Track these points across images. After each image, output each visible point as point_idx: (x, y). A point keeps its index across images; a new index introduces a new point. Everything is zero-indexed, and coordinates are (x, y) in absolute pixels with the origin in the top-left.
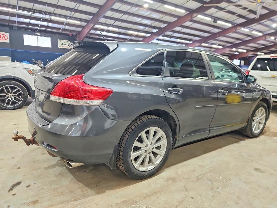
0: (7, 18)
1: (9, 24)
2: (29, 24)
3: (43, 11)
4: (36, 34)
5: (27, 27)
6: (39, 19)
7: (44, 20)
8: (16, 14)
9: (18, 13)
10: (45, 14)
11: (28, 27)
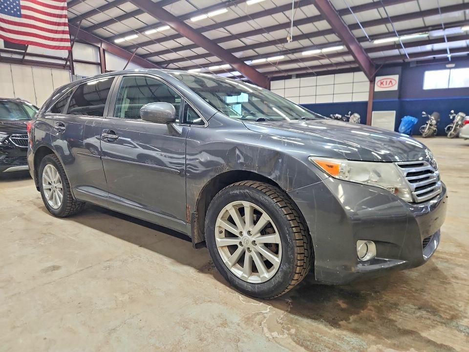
0: (396, 52)
1: (404, 61)
2: (433, 52)
3: (441, 25)
4: (448, 66)
5: (433, 59)
6: (441, 40)
7: (451, 39)
8: (400, 44)
9: (402, 41)
10: (445, 28)
11: (434, 57)
